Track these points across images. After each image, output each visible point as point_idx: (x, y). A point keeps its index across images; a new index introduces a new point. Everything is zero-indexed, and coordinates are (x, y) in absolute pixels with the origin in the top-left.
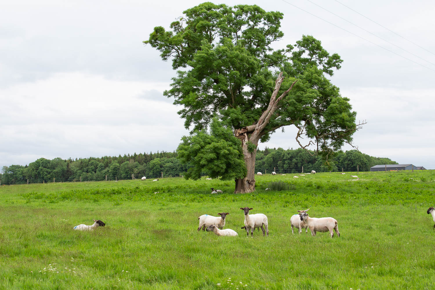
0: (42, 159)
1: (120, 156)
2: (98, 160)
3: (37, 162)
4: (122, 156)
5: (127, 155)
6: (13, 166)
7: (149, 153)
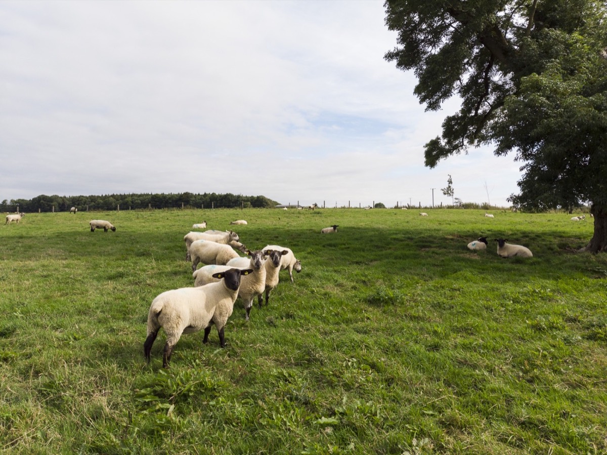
0: (43, 195)
1: (102, 195)
2: (86, 197)
3: (39, 197)
4: (104, 195)
5: (107, 195)
6: (19, 200)
7: (123, 194)
